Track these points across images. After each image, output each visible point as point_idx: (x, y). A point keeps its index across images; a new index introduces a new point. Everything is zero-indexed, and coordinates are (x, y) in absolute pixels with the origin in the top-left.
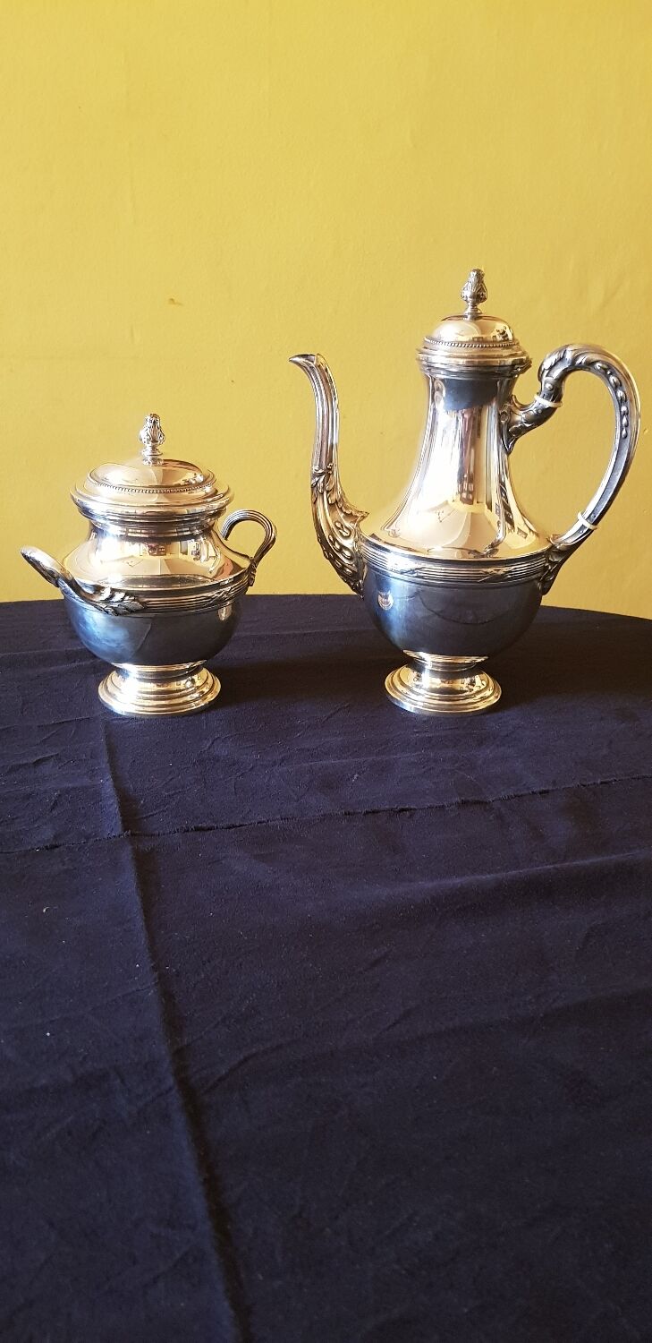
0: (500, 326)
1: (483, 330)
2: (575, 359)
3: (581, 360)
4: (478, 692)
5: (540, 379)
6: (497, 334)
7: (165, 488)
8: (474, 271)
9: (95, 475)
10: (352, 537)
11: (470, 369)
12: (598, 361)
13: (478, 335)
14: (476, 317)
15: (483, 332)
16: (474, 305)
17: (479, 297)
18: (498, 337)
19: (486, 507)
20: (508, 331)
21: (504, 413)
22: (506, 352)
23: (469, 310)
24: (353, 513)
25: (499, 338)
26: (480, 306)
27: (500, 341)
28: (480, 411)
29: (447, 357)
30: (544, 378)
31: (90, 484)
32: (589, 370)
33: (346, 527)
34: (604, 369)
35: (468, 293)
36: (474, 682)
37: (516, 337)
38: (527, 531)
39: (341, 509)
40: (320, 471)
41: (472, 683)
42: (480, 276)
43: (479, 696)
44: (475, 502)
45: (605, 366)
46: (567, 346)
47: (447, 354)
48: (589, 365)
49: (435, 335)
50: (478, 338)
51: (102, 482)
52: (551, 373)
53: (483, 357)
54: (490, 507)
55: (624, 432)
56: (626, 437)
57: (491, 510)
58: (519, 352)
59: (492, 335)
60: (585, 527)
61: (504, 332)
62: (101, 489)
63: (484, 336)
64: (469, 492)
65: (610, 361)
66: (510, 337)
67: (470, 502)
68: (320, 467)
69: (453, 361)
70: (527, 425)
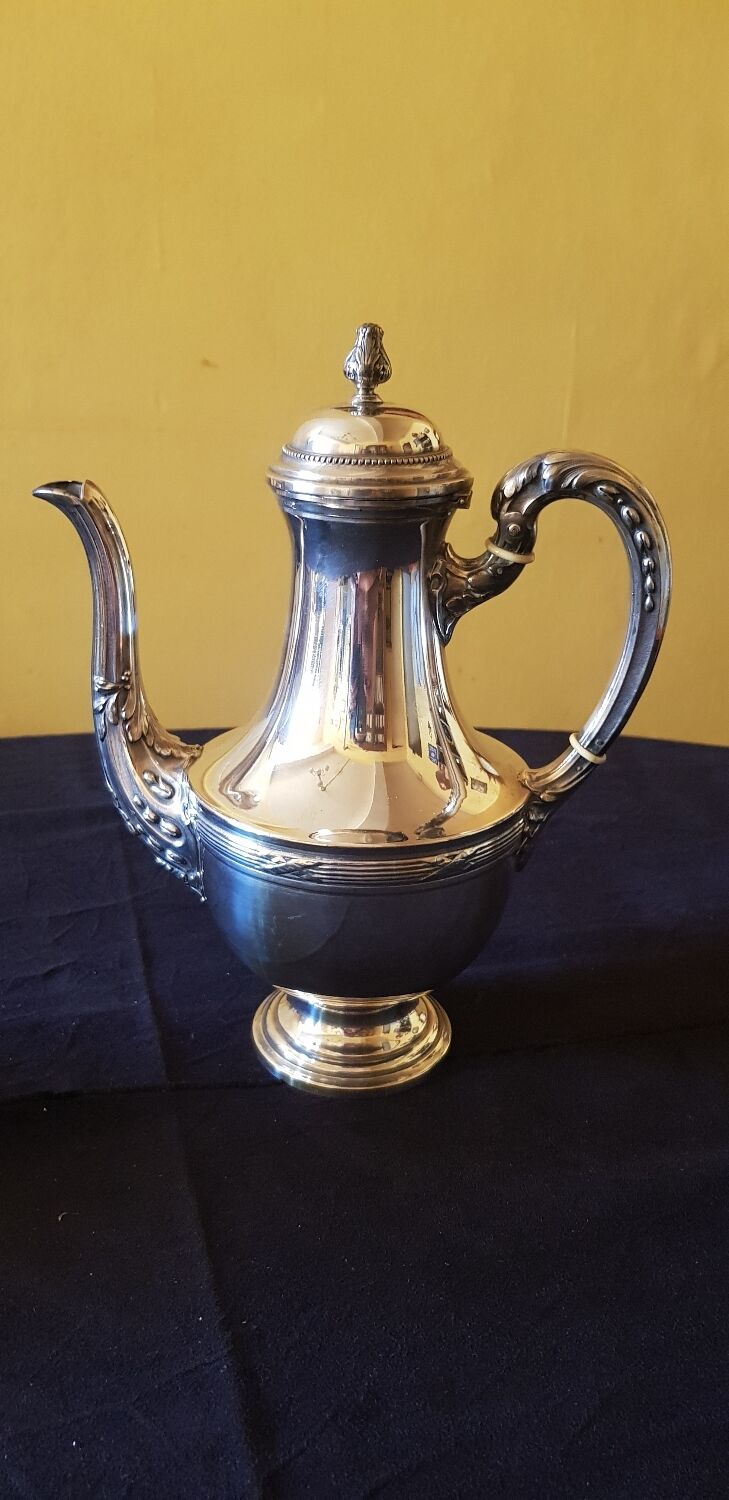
0: (419, 427)
1: (387, 431)
2: (559, 478)
3: (574, 480)
4: (416, 1040)
5: (496, 515)
6: (411, 440)
8: (365, 326)
10: (176, 798)
11: (367, 504)
12: (600, 482)
13: (376, 442)
14: (372, 408)
15: (385, 438)
16: (368, 389)
17: (376, 373)
18: (413, 445)
19: (409, 751)
20: (431, 435)
21: (434, 576)
22: (429, 473)
23: (359, 397)
24: (175, 752)
25: (417, 448)
26: (379, 389)
27: (419, 454)
28: (389, 580)
29: (322, 482)
30: (505, 514)
32: (584, 498)
33: (163, 780)
34: (611, 494)
35: (355, 366)
36: (409, 1023)
37: (446, 443)
38: (484, 778)
39: (152, 748)
40: (109, 687)
41: (406, 1028)
42: (375, 334)
43: (417, 1049)
44: (389, 746)
45: (614, 491)
46: (543, 456)
47: (319, 477)
48: (585, 490)
49: (298, 443)
50: (378, 447)
52: (515, 506)
53: (390, 482)
54: (417, 748)
55: (648, 601)
56: (652, 609)
57: (420, 754)
58: (453, 472)
59: (402, 442)
60: (585, 761)
61: (426, 437)
63: (388, 444)
64: (377, 730)
65: (621, 480)
66: (435, 444)
67: (380, 747)
68: (108, 679)
69: (329, 489)
70: (477, 595)
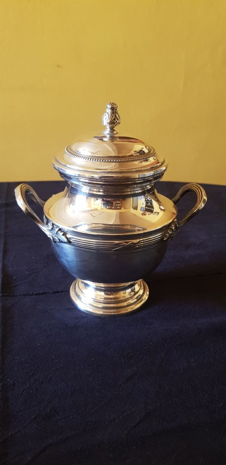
7: (119, 159)
9: (70, 149)
31: (67, 156)
51: (76, 154)
62: (75, 160)
